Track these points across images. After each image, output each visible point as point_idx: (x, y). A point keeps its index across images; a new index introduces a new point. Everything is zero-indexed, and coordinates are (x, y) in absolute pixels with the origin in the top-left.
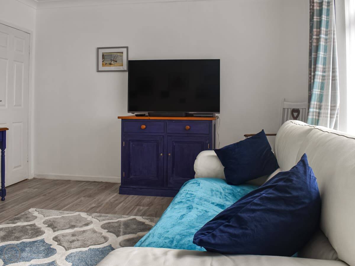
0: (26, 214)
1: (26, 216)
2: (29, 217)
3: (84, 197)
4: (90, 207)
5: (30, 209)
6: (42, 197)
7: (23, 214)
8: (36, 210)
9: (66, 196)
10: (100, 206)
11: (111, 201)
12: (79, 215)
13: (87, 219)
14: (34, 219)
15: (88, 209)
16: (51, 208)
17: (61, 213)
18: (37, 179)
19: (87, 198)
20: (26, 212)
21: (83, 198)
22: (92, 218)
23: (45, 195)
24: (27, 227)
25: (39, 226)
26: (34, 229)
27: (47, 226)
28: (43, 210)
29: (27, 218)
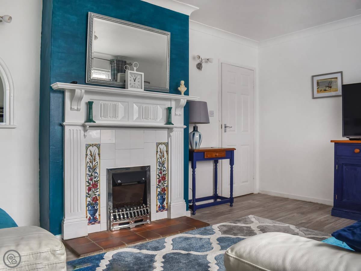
0: (246, 219)
1: (245, 220)
2: (247, 221)
3: (297, 213)
4: (300, 222)
5: (249, 215)
6: (261, 208)
7: (243, 218)
8: (254, 217)
9: (282, 210)
10: (310, 223)
11: (322, 220)
12: (289, 226)
13: (295, 231)
14: (251, 223)
15: (298, 223)
16: (267, 218)
17: (273, 222)
18: (261, 194)
19: (300, 215)
20: (246, 217)
21: (295, 214)
22: (300, 231)
23: (264, 207)
24: (244, 228)
25: (253, 229)
26: (249, 230)
27: (259, 230)
28: (259, 217)
29: (246, 221)
